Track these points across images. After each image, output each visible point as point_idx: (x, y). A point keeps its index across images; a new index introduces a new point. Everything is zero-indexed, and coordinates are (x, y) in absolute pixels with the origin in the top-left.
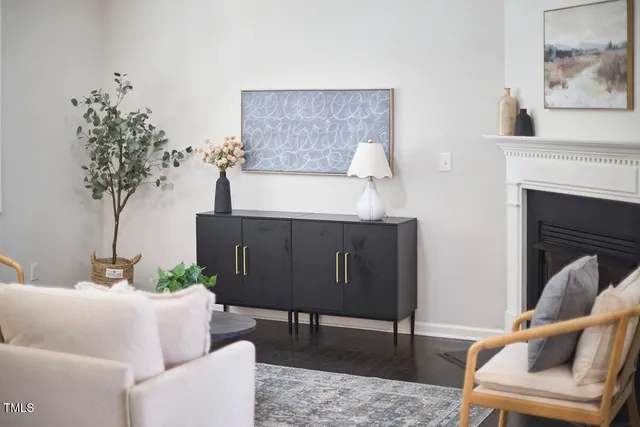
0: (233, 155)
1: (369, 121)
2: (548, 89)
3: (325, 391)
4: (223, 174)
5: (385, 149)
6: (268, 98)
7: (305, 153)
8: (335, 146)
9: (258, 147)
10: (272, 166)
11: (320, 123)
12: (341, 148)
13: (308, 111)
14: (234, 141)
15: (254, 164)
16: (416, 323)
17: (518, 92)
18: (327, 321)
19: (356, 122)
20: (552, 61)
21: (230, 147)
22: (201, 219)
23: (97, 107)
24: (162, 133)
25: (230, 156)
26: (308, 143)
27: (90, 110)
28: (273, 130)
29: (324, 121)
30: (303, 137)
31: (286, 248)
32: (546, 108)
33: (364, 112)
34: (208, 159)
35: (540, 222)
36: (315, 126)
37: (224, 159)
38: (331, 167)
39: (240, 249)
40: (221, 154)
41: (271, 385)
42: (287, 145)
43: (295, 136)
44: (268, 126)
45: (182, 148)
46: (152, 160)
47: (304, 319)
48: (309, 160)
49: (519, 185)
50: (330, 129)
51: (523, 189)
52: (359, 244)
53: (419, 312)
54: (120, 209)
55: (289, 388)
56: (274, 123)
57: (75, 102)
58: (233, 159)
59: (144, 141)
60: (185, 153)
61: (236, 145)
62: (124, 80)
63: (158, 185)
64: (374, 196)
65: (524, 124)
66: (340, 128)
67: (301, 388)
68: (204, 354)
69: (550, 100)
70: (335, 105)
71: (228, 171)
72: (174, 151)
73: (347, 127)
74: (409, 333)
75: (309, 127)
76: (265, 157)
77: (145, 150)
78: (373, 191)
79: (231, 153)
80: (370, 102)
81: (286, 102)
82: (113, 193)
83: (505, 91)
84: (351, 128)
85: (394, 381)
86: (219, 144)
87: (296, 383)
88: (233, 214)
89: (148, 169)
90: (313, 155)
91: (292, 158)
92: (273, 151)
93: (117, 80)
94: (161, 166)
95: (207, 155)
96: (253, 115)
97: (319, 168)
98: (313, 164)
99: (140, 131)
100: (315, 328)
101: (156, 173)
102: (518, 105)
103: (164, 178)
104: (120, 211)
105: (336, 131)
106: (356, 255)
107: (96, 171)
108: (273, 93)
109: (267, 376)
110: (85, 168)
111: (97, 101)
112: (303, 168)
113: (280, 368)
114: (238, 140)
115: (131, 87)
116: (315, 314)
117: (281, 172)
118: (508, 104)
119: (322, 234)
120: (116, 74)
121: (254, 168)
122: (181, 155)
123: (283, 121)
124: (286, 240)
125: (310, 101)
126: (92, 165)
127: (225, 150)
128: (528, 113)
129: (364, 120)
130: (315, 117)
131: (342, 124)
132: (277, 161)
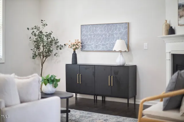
0: (77, 45)
1: (121, 33)
2: (179, 19)
3: (99, 120)
4: (75, 51)
5: (126, 42)
6: (89, 27)
7: (100, 44)
8: (110, 42)
9: (86, 43)
10: (90, 49)
12: (112, 42)
13: (102, 31)
14: (78, 41)
15: (85, 49)
16: (136, 100)
17: (170, 21)
18: (108, 99)
19: (117, 34)
20: (181, 9)
21: (77, 43)
22: (67, 65)
23: (35, 30)
24: (57, 39)
25: (76, 46)
26: (102, 41)
27: (33, 32)
28: (91, 37)
29: (107, 34)
30: (100, 39)
31: (93, 74)
32: (178, 25)
33: (119, 31)
34: (70, 47)
35: (177, 65)
36: (104, 36)
37: (75, 47)
38: (109, 49)
39: (79, 75)
40: (74, 45)
41: (82, 117)
42: (95, 42)
43: (97, 39)
44: (89, 36)
45: (63, 44)
46: (53, 48)
47: (100, 98)
48: (102, 47)
49: (170, 52)
50: (108, 36)
51: (171, 54)
52: (116, 73)
53: (137, 96)
54: (43, 63)
55: (87, 118)
56: (91, 35)
57: (28, 29)
58: (78, 47)
59: (51, 42)
60: (64, 46)
61: (79, 42)
62: (44, 22)
63: (55, 55)
64: (121, 57)
65: (171, 31)
66: (112, 36)
67: (92, 118)
68: (39, 99)
69: (180, 22)
70: (110, 29)
71: (76, 50)
72: (60, 45)
73: (114, 35)
74: (134, 103)
75: (102, 36)
76: (88, 46)
77: (52, 45)
78: (121, 56)
79: (77, 44)
80: (121, 27)
81: (94, 28)
82: (41, 58)
83: (165, 21)
84: (115, 36)
85: (124, 117)
86: (73, 42)
87: (90, 117)
88: (78, 64)
89: (52, 50)
90: (103, 45)
91: (96, 46)
92: (91, 44)
93: (41, 22)
94: (56, 49)
95: (70, 46)
97: (105, 49)
98: (103, 48)
99: (49, 38)
100: (104, 101)
101: (54, 52)
102: (170, 25)
103: (57, 53)
104: (43, 64)
105: (110, 37)
106: (115, 77)
107: (35, 51)
108: (91, 26)
109: (82, 115)
110: (32, 50)
111: (35, 29)
112: (100, 49)
113: (87, 112)
114: (80, 41)
115: (47, 25)
116: (104, 97)
117: (93, 51)
118: (166, 25)
119: (105, 70)
120: (42, 20)
121: (84, 50)
122: (62, 46)
123: (94, 34)
124: (93, 72)
125: (102, 28)
126: (34, 49)
127: (75, 44)
128: (173, 28)
129: (119, 33)
130: (104, 32)
131: (112, 35)
132: (92, 47)
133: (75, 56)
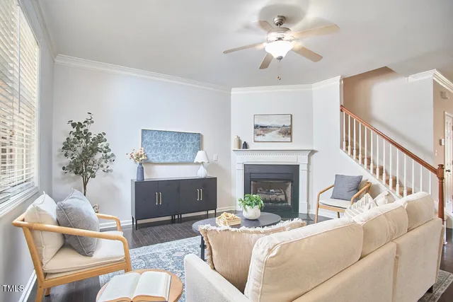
1: (193, 144)
2: (256, 136)
4: (140, 164)
6: (155, 133)
7: (169, 155)
11: (176, 144)
13: (171, 139)
20: (258, 129)
26: (171, 151)
29: (178, 143)
30: (169, 149)
32: (254, 142)
33: (192, 141)
35: (250, 173)
36: (174, 145)
38: (180, 160)
42: (162, 152)
43: (166, 149)
44: (154, 145)
48: (171, 158)
50: (180, 147)
52: (205, 186)
56: (156, 143)
65: (245, 146)
66: (183, 146)
69: (256, 139)
70: (181, 138)
75: (172, 145)
78: (203, 167)
80: (194, 138)
81: (162, 135)
83: (236, 137)
84: (187, 146)
90: (173, 156)
91: (164, 158)
96: (147, 139)
97: (175, 161)
98: (173, 160)
106: (204, 190)
112: (169, 161)
115: (92, 122)
118: (239, 140)
120: (89, 113)
123: (161, 142)
125: (172, 136)
128: (246, 142)
130: (174, 142)
131: (184, 144)
132: (158, 159)
133: (141, 171)
